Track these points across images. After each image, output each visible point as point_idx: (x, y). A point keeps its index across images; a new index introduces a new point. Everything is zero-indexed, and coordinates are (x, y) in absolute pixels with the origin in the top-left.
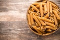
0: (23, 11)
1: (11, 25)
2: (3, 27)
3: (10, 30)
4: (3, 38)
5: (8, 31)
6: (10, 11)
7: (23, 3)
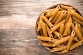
0: (31, 15)
1: (15, 34)
2: (4, 38)
3: (14, 41)
4: (4, 52)
5: (11, 43)
6: (15, 16)
7: (31, 4)
